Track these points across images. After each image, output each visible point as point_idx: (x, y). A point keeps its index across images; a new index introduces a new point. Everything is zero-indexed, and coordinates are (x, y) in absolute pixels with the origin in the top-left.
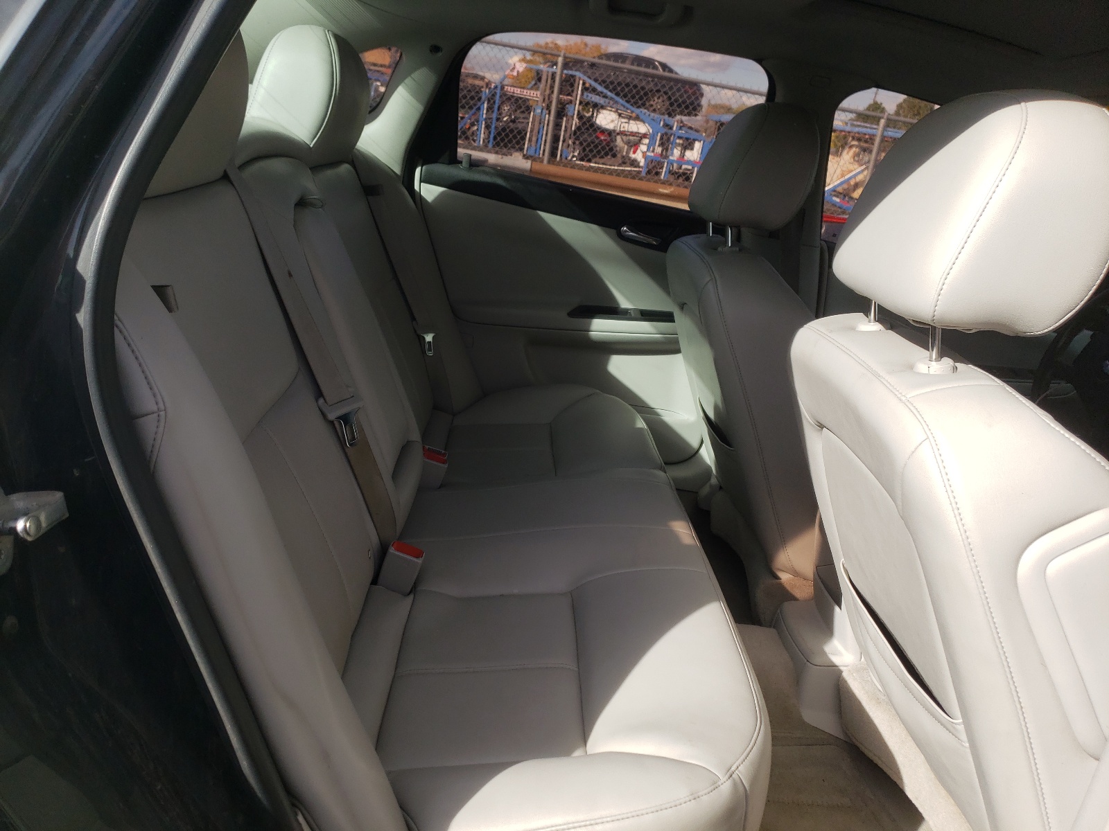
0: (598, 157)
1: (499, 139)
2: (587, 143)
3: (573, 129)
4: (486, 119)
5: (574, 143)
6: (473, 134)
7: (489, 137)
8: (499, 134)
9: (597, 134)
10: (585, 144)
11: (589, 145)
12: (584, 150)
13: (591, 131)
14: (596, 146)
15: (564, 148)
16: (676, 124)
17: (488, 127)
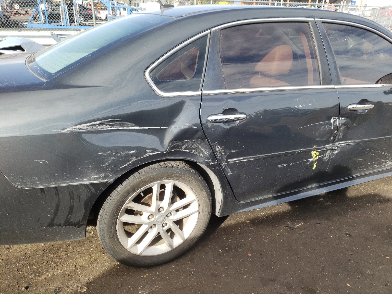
0: (90, 19)
1: (49, 18)
2: (85, 15)
3: (78, 10)
4: (42, 12)
5: (80, 16)
6: (38, 17)
7: (45, 18)
8: (49, 16)
9: (87, 11)
10: (84, 15)
11: (86, 16)
12: (85, 17)
13: (85, 10)
14: (88, 16)
15: (77, 19)
16: (116, 3)
17: (44, 14)
